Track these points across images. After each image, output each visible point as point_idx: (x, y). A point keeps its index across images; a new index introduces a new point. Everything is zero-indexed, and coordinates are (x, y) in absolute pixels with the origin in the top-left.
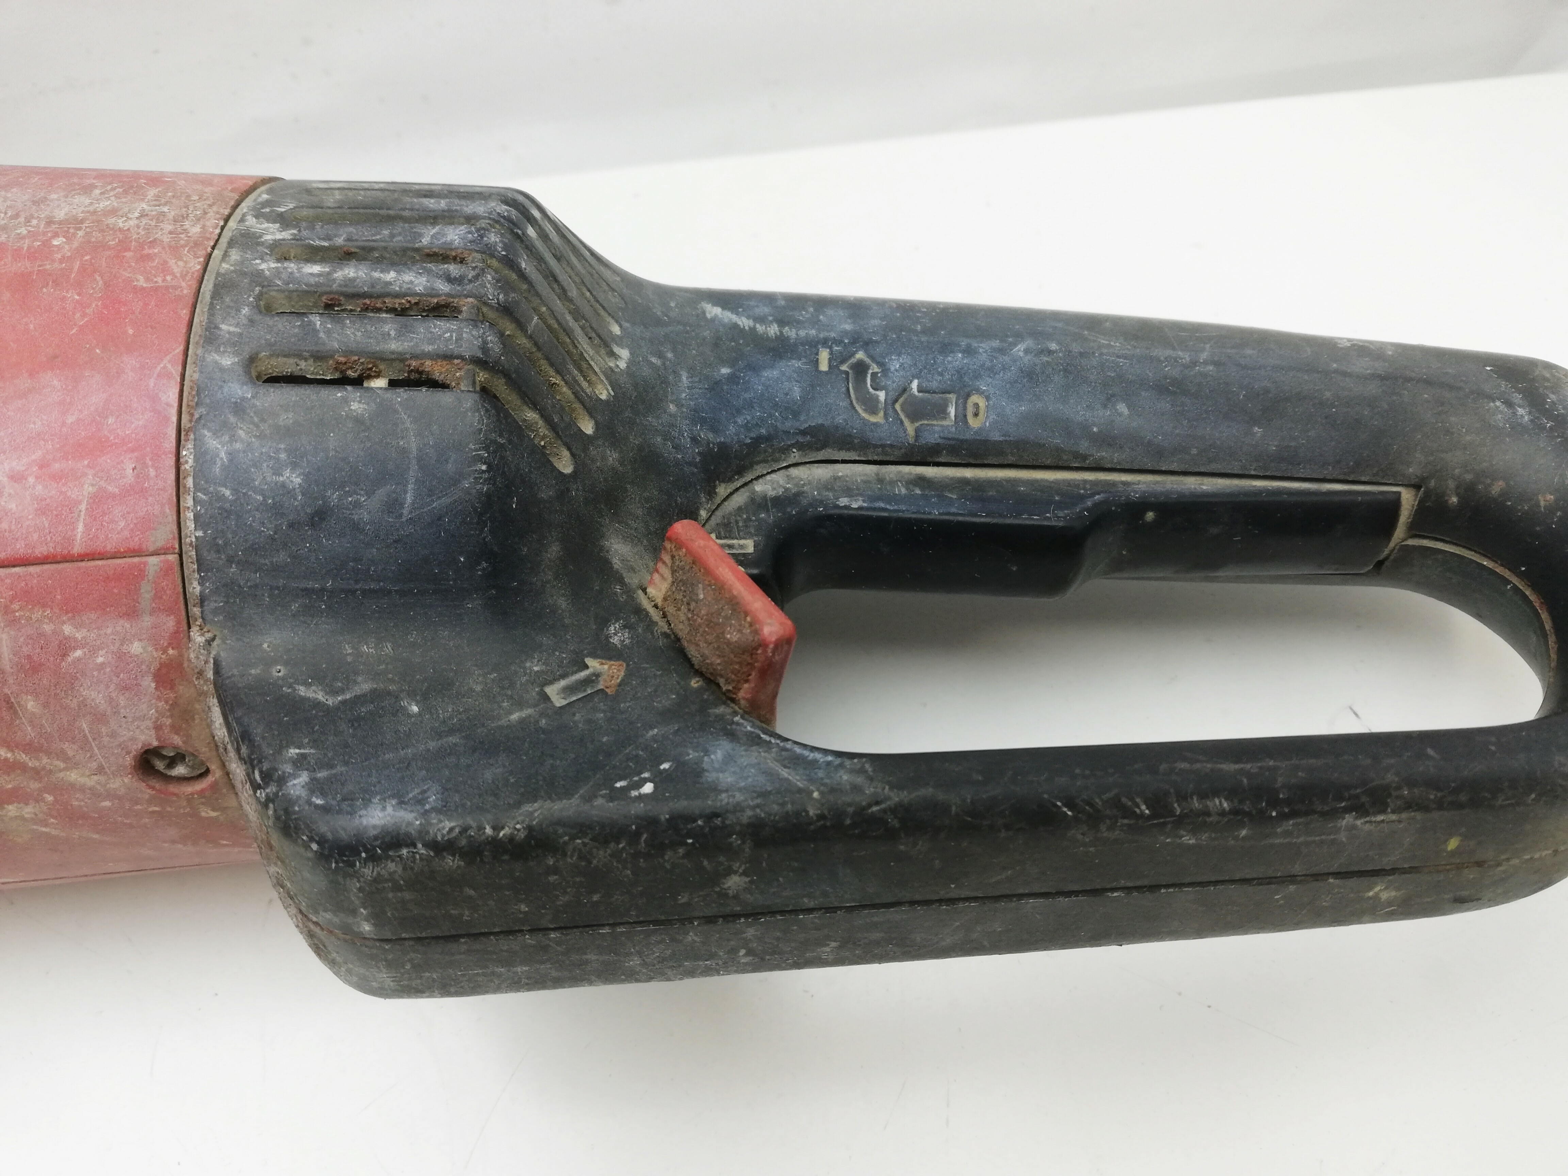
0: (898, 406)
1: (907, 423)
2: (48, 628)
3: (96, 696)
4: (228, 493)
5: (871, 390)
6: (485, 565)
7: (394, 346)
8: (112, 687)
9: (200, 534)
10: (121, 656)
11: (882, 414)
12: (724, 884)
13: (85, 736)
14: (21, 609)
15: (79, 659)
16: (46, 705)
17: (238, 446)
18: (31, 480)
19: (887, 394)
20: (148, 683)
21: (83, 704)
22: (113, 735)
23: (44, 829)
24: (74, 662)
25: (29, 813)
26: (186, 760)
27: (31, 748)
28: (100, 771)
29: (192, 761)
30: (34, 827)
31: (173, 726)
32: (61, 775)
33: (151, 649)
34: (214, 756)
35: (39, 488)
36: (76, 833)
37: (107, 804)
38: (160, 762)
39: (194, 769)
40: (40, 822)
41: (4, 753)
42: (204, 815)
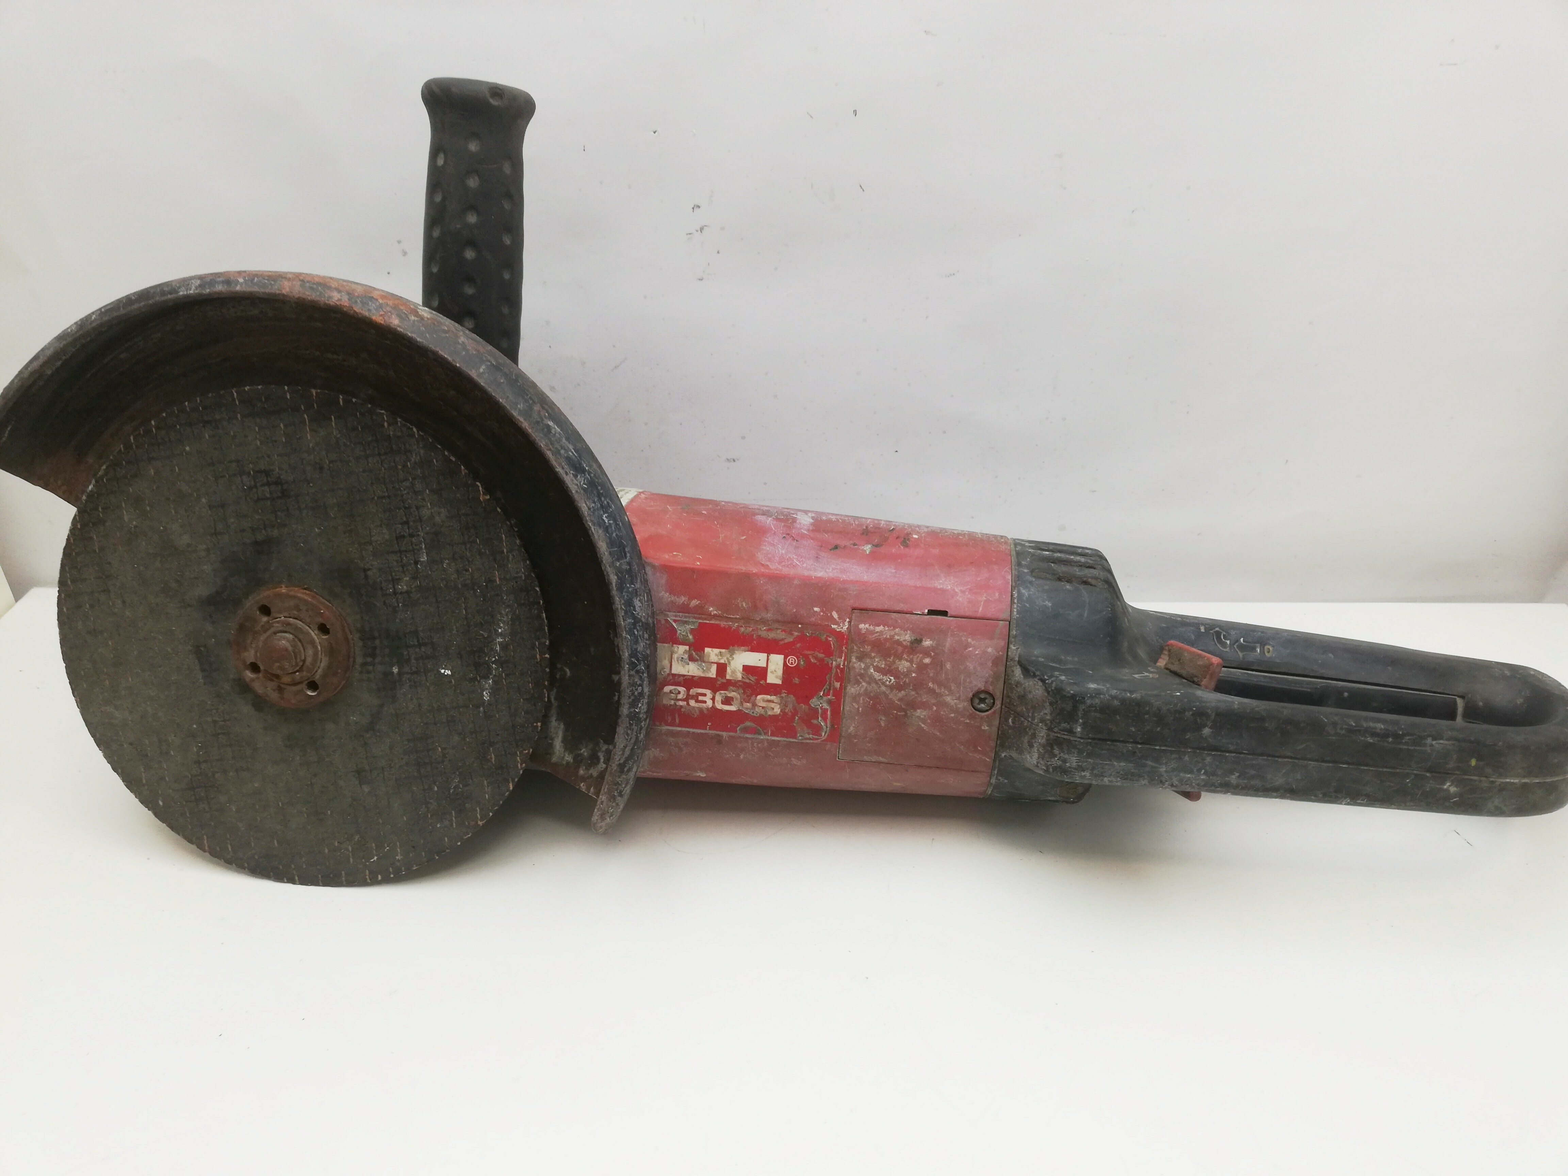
0: (1235, 646)
1: (1239, 653)
2: (964, 639)
3: (970, 666)
4: (1028, 605)
5: (1223, 640)
6: (1109, 639)
7: (1078, 573)
8: (978, 663)
9: (1018, 616)
10: (984, 652)
11: (1228, 648)
12: (1203, 731)
13: (961, 681)
14: (957, 631)
15: (970, 651)
16: (953, 667)
17: (1031, 593)
18: (967, 593)
19: (1230, 642)
20: (990, 664)
21: (965, 668)
22: (971, 682)
23: (923, 726)
25: (923, 715)
26: (987, 701)
27: (940, 684)
28: (958, 698)
29: (989, 701)
30: (920, 723)
31: (992, 682)
32: (945, 698)
33: (994, 651)
34: (1001, 697)
35: (969, 596)
36: (932, 730)
37: (953, 715)
38: (977, 701)
39: (988, 705)
40: (924, 721)
41: (930, 685)
42: (983, 728)
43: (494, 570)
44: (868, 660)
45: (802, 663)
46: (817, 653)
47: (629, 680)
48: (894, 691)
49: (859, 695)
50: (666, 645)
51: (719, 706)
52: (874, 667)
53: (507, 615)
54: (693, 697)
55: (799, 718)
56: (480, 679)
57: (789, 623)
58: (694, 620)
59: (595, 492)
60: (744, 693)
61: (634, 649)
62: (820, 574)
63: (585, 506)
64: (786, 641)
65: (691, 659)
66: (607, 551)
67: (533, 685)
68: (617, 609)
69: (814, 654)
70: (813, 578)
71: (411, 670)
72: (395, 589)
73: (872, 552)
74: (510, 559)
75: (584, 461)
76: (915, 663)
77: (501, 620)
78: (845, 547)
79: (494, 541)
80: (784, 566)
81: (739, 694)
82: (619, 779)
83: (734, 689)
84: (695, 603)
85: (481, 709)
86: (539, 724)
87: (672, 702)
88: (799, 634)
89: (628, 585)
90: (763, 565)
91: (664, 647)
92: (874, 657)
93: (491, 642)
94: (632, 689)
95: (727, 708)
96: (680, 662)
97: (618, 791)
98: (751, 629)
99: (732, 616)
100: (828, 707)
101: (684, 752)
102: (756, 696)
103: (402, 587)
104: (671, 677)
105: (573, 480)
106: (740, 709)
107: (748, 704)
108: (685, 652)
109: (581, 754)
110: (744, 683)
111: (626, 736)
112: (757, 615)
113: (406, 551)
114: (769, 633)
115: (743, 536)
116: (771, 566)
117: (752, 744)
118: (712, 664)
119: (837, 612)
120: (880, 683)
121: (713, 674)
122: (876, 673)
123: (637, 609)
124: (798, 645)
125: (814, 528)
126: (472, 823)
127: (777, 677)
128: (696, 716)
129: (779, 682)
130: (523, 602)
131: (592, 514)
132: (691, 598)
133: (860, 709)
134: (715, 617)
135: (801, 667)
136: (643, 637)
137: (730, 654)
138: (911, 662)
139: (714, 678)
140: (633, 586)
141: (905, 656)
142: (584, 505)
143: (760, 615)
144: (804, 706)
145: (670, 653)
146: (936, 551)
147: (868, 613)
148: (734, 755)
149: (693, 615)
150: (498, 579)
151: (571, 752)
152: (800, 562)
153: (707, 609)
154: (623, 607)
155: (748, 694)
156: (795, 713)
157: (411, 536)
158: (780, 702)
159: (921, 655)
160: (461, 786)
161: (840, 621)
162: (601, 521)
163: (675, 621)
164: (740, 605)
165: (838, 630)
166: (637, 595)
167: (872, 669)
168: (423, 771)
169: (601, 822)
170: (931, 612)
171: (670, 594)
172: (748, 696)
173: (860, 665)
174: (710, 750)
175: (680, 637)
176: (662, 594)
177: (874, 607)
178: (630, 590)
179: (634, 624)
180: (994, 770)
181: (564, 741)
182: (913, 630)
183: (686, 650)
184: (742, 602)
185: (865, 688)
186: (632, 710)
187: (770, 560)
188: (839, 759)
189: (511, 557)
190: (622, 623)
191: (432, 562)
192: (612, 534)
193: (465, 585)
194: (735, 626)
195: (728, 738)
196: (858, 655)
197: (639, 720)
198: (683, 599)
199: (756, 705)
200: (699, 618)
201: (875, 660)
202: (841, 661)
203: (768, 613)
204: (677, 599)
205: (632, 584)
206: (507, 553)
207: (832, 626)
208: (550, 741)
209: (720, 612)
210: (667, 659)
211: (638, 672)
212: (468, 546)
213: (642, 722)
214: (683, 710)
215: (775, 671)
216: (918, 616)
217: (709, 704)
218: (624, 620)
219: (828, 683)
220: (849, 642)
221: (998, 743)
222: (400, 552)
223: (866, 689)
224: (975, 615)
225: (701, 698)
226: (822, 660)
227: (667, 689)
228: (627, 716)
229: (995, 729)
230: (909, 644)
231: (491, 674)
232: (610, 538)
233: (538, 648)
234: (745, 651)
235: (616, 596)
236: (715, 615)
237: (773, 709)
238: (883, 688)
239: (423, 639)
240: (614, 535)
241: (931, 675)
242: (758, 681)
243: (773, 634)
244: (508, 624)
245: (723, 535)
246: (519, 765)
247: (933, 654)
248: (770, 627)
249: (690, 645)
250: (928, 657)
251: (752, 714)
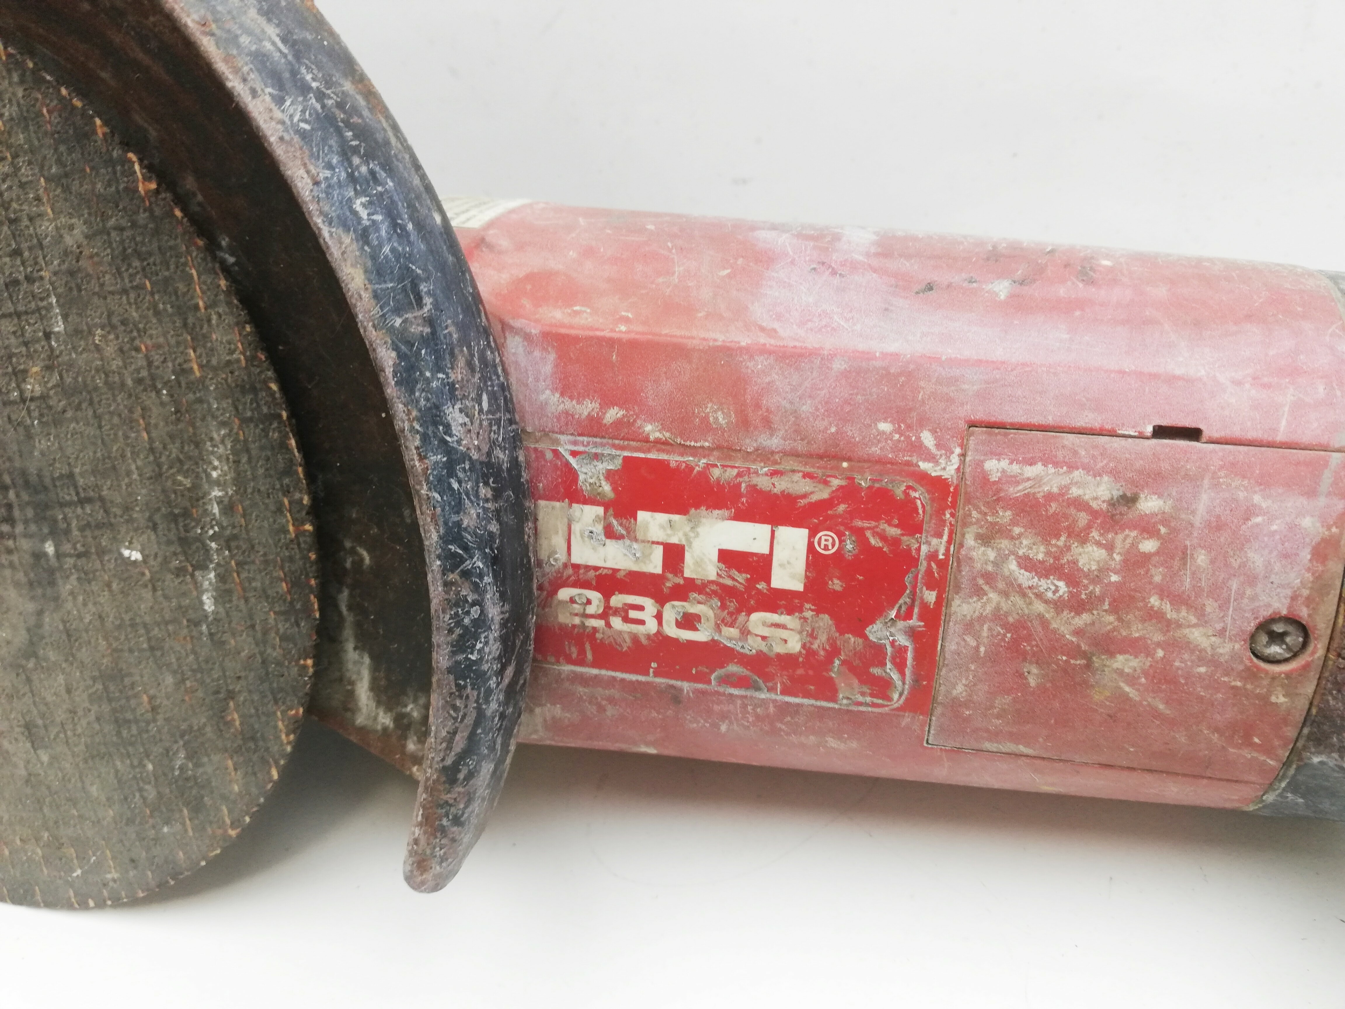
2: (1241, 495)
3: (1257, 559)
8: (1275, 553)
10: (1292, 527)
13: (1229, 595)
14: (1226, 476)
15: (1258, 525)
16: (1212, 562)
18: (1247, 386)
20: (1306, 555)
21: (1243, 565)
22: (1254, 598)
23: (1127, 689)
24: (1252, 526)
25: (1130, 668)
26: (1288, 639)
27: (1179, 600)
28: (1221, 633)
29: (1294, 639)
30: (1122, 685)
31: (1308, 598)
32: (1187, 631)
33: (1318, 525)
34: (1329, 632)
35: (1253, 392)
36: (1149, 700)
37: (1202, 670)
38: (1264, 639)
39: (1289, 649)
40: (1131, 680)
41: (1154, 601)
42: (1273, 699)
43: (186, 348)
44: (1005, 544)
45: (849, 546)
46: (884, 526)
47: (447, 593)
48: (1065, 613)
49: (981, 619)
50: (557, 504)
51: (671, 631)
52: (1018, 557)
53: (223, 442)
54: (616, 612)
55: (844, 663)
56: (193, 571)
57: (821, 457)
58: (614, 452)
59: (332, 142)
60: (723, 607)
61: (454, 522)
62: (893, 347)
63: (305, 176)
64: (814, 498)
65: (610, 533)
66: (366, 289)
67: (289, 585)
68: (403, 431)
69: (877, 527)
70: (878, 355)
71: (75, 549)
72: (22, 392)
73: (1012, 296)
74: (214, 322)
75: (308, 68)
76: (1117, 551)
77: (213, 453)
78: (949, 286)
79: (178, 285)
80: (812, 330)
81: (712, 608)
82: (449, 796)
83: (701, 597)
84: (613, 414)
85: (204, 627)
86: (310, 662)
87: (577, 621)
88: (843, 483)
89: (428, 374)
90: (762, 329)
91: (553, 508)
92: (1020, 535)
93: (203, 498)
94: (456, 614)
95: (686, 635)
96: (586, 539)
97: (451, 817)
98: (735, 472)
99: (692, 444)
100: (907, 643)
101: (609, 713)
102: (749, 614)
103: (32, 387)
104: (570, 571)
105: (271, 110)
106: (716, 638)
107: (732, 630)
108: (597, 519)
109: (408, 715)
110: (723, 587)
111: (452, 712)
112: (748, 441)
113: (26, 313)
114: (775, 480)
115: (725, 268)
116: (781, 332)
117: (744, 706)
118: (654, 546)
119: (933, 432)
120: (1031, 595)
121: (655, 567)
122: (1022, 571)
123: (456, 430)
124: (842, 508)
125: (879, 250)
126: (219, 832)
127: (793, 576)
128: (625, 649)
129: (799, 586)
130: (249, 414)
131: (322, 195)
132: (607, 402)
133: (982, 649)
134: (659, 446)
135: (849, 556)
136: (477, 495)
137: (691, 525)
138: (1110, 548)
139: (658, 575)
140: (441, 375)
141: (1095, 534)
142: (302, 172)
143: (756, 441)
144: (853, 640)
145: (566, 520)
146: (1161, 292)
147: (1006, 435)
148: (708, 725)
149: (610, 441)
150: (196, 367)
151: (389, 709)
152: (847, 320)
153: (639, 428)
154: (417, 427)
155: (731, 609)
156: (834, 651)
157: (29, 279)
158: (799, 627)
159: (1134, 533)
160: (190, 765)
161: (939, 453)
162: (348, 213)
163: (574, 454)
164: (711, 419)
165: (934, 474)
166: (453, 398)
167: (1014, 562)
168: (125, 733)
169: (422, 874)
170: (1161, 432)
171: (562, 394)
172: (731, 614)
173: (984, 554)
174: (658, 713)
175: (584, 488)
176: (544, 396)
177: (1022, 419)
178: (434, 384)
179: (450, 468)
180: (1280, 781)
181: (374, 687)
182: (1115, 474)
183: (597, 516)
184: (715, 411)
185: (994, 605)
186: (461, 657)
187: (779, 317)
188: (927, 743)
189: (214, 317)
190: (417, 463)
191: (76, 333)
192: (380, 246)
193: (140, 381)
194: (700, 464)
195: (693, 693)
196: (980, 531)
197: (481, 677)
198: (587, 408)
199: (749, 632)
200: (622, 448)
201: (1021, 543)
202: (940, 545)
203: (772, 435)
204: (578, 407)
205: (438, 371)
206: (206, 309)
207: (921, 464)
208: (349, 688)
209: (668, 435)
210: (560, 532)
211: (466, 574)
212: (132, 295)
213: (489, 678)
214: (599, 636)
215: (789, 563)
216: (1130, 440)
217: (651, 626)
218: (422, 458)
219: (908, 592)
220: (961, 501)
221: (1306, 731)
222: (18, 315)
223: (998, 608)
224: (1270, 439)
225: (633, 614)
226: (895, 542)
227: (564, 594)
228: (449, 671)
229: (1302, 704)
230: (1104, 506)
231: (211, 562)
232: (374, 257)
233: (290, 511)
234: (723, 519)
235: (395, 400)
236: (658, 441)
237: (786, 641)
238: (1039, 607)
239: (84, 489)
240: (386, 249)
241: (1157, 579)
242: (751, 583)
243: (783, 483)
244: (228, 459)
245: (681, 269)
246: (283, 737)
247: (1163, 530)
248: (777, 467)
249: (606, 506)
250: (1151, 537)
251: (742, 651)
